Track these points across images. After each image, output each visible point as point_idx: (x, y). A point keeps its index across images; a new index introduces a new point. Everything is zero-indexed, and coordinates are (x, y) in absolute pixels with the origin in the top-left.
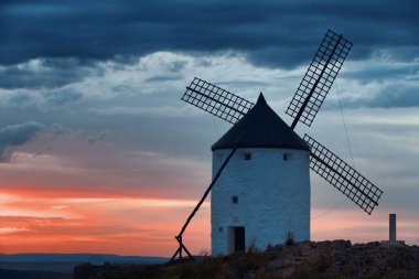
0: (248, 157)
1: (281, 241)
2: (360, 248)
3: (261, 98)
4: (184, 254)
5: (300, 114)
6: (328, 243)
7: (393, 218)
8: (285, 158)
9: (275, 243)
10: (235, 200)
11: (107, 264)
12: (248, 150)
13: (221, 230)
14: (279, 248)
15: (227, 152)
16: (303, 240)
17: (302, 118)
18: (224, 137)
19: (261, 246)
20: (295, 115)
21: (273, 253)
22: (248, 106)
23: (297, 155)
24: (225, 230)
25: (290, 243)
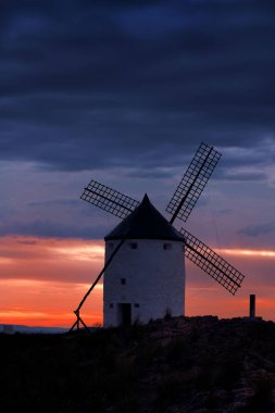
0: (134, 246)
1: (161, 316)
2: (225, 322)
3: (146, 197)
4: (81, 326)
5: (177, 212)
6: (199, 318)
7: (253, 298)
8: (165, 247)
9: (155, 318)
10: (123, 282)
11: (17, 333)
12: (134, 241)
13: (111, 306)
14: (159, 321)
15: (117, 243)
16: (178, 315)
17: (179, 215)
18: (116, 229)
19: (144, 320)
20: (174, 212)
21: (155, 325)
22: (135, 204)
23: (176, 245)
24: (115, 306)
25: (168, 317)
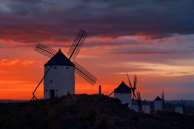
0: (56, 68)
1: (66, 94)
2: (90, 96)
3: (60, 50)
4: (35, 99)
5: (72, 55)
6: (80, 95)
7: (100, 87)
8: (67, 68)
9: (64, 95)
10: (51, 81)
11: (9, 103)
12: (55, 66)
13: (47, 91)
14: (65, 96)
15: (49, 67)
16: (72, 94)
18: (48, 62)
19: (60, 96)
21: (63, 98)
22: (56, 52)
23: (71, 68)
24: (48, 91)
25: (68, 94)
